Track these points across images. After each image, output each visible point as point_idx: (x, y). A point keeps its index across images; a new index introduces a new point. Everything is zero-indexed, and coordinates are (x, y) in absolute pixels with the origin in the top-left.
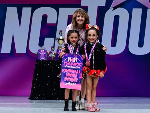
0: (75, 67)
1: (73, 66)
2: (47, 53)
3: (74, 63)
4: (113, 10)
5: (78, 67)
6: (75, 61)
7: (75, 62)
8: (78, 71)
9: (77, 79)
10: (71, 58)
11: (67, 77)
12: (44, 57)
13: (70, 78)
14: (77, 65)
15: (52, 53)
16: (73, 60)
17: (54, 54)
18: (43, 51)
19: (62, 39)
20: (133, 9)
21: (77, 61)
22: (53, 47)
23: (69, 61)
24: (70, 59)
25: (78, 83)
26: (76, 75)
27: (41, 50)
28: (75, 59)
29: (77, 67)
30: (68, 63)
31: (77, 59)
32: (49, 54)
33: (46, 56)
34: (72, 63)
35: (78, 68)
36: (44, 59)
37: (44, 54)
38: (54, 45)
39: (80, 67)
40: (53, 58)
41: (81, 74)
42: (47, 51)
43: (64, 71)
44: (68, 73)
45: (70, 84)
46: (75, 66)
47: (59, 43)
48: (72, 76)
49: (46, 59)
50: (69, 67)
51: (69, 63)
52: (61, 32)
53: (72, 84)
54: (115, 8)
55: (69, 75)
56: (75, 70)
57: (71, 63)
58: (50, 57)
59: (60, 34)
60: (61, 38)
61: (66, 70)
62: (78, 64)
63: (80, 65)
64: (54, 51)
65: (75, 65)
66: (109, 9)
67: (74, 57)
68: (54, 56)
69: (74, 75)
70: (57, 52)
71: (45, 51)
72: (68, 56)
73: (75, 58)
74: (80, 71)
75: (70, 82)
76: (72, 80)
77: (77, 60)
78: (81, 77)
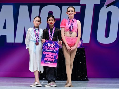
0: (53, 51)
7: (53, 47)
8: (55, 53)
9: (54, 59)
11: (47, 58)
13: (49, 58)
25: (54, 62)
26: (53, 56)
41: (57, 56)
43: (44, 53)
45: (48, 63)
46: (53, 50)
48: (50, 57)
53: (50, 63)
55: (48, 56)
61: (46, 53)
63: (56, 49)
67: (53, 43)
69: (51, 57)
74: (56, 54)
75: (49, 61)
76: (50, 60)
77: (55, 45)
78: (57, 58)
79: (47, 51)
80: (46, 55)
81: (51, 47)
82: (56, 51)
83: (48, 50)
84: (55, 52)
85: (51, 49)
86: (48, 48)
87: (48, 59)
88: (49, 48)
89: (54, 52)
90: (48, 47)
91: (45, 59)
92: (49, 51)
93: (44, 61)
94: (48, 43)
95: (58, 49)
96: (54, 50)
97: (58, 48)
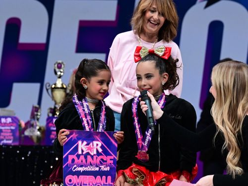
0: (97, 169)
1: (91, 164)
2: (20, 125)
3: (95, 157)
5: (104, 168)
6: (97, 151)
7: (95, 152)
8: (104, 177)
10: (85, 143)
12: (12, 137)
14: (103, 162)
15: (32, 126)
16: (90, 149)
17: (39, 130)
18: (9, 120)
19: (62, 88)
21: (100, 150)
22: (36, 110)
23: (80, 152)
24: (82, 146)
27: (3, 117)
28: (97, 145)
29: (102, 167)
30: (78, 159)
31: (100, 144)
32: (25, 129)
33: (17, 134)
34: (89, 157)
35: (106, 169)
36: (10, 142)
37: (12, 130)
38: (39, 103)
40: (35, 140)
42: (19, 121)
46: (97, 166)
47: (53, 98)
49: (17, 144)
51: (82, 157)
52: (59, 67)
56: (99, 177)
57: (86, 157)
58: (27, 137)
59: (56, 73)
60: (59, 85)
62: (105, 158)
63: (109, 162)
64: (38, 119)
65: (98, 161)
67: (94, 140)
68: (38, 133)
70: (48, 124)
71: (15, 120)
72: (79, 139)
73: (95, 143)
74: (109, 178)
77: (102, 147)
81: (88, 154)
82: (108, 169)
83: (81, 166)
84: (106, 174)
85: (92, 162)
86: (80, 160)
88: (84, 161)
89: (101, 173)
90: (78, 156)
94: (80, 142)
95: (114, 159)
96: (101, 164)
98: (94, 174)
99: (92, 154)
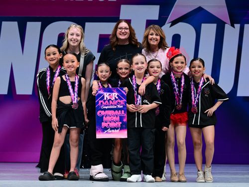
0: (116, 107)
1: (112, 105)
3: (114, 101)
4: (171, 26)
5: (119, 106)
7: (114, 99)
8: (120, 111)
9: (121, 123)
10: (108, 94)
11: (106, 122)
13: (110, 122)
16: (111, 97)
20: (203, 25)
21: (117, 98)
23: (105, 99)
24: (106, 95)
25: (122, 128)
26: (118, 117)
31: (116, 94)
39: (123, 105)
43: (100, 113)
44: (106, 116)
45: (110, 131)
48: (112, 120)
50: (106, 107)
53: (113, 131)
54: (174, 23)
55: (108, 118)
56: (117, 111)
57: (109, 101)
61: (103, 113)
62: (119, 101)
63: (122, 103)
65: (116, 103)
66: (164, 24)
67: (113, 92)
69: (115, 118)
73: (114, 94)
74: (123, 111)
75: (111, 128)
76: (112, 125)
77: (118, 96)
78: (125, 120)
79: (105, 110)
80: (104, 117)
81: (110, 99)
82: (122, 107)
83: (107, 106)
84: (121, 109)
85: (112, 103)
86: (106, 103)
87: (108, 125)
88: (108, 103)
89: (118, 109)
90: (105, 101)
91: (104, 124)
92: (109, 109)
93: (102, 129)
96: (118, 104)
97: (125, 100)
98: (114, 110)
99: (112, 99)
